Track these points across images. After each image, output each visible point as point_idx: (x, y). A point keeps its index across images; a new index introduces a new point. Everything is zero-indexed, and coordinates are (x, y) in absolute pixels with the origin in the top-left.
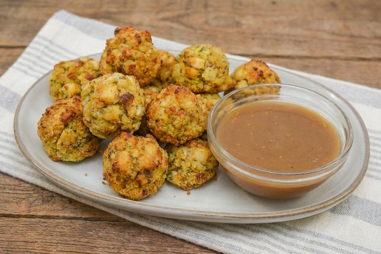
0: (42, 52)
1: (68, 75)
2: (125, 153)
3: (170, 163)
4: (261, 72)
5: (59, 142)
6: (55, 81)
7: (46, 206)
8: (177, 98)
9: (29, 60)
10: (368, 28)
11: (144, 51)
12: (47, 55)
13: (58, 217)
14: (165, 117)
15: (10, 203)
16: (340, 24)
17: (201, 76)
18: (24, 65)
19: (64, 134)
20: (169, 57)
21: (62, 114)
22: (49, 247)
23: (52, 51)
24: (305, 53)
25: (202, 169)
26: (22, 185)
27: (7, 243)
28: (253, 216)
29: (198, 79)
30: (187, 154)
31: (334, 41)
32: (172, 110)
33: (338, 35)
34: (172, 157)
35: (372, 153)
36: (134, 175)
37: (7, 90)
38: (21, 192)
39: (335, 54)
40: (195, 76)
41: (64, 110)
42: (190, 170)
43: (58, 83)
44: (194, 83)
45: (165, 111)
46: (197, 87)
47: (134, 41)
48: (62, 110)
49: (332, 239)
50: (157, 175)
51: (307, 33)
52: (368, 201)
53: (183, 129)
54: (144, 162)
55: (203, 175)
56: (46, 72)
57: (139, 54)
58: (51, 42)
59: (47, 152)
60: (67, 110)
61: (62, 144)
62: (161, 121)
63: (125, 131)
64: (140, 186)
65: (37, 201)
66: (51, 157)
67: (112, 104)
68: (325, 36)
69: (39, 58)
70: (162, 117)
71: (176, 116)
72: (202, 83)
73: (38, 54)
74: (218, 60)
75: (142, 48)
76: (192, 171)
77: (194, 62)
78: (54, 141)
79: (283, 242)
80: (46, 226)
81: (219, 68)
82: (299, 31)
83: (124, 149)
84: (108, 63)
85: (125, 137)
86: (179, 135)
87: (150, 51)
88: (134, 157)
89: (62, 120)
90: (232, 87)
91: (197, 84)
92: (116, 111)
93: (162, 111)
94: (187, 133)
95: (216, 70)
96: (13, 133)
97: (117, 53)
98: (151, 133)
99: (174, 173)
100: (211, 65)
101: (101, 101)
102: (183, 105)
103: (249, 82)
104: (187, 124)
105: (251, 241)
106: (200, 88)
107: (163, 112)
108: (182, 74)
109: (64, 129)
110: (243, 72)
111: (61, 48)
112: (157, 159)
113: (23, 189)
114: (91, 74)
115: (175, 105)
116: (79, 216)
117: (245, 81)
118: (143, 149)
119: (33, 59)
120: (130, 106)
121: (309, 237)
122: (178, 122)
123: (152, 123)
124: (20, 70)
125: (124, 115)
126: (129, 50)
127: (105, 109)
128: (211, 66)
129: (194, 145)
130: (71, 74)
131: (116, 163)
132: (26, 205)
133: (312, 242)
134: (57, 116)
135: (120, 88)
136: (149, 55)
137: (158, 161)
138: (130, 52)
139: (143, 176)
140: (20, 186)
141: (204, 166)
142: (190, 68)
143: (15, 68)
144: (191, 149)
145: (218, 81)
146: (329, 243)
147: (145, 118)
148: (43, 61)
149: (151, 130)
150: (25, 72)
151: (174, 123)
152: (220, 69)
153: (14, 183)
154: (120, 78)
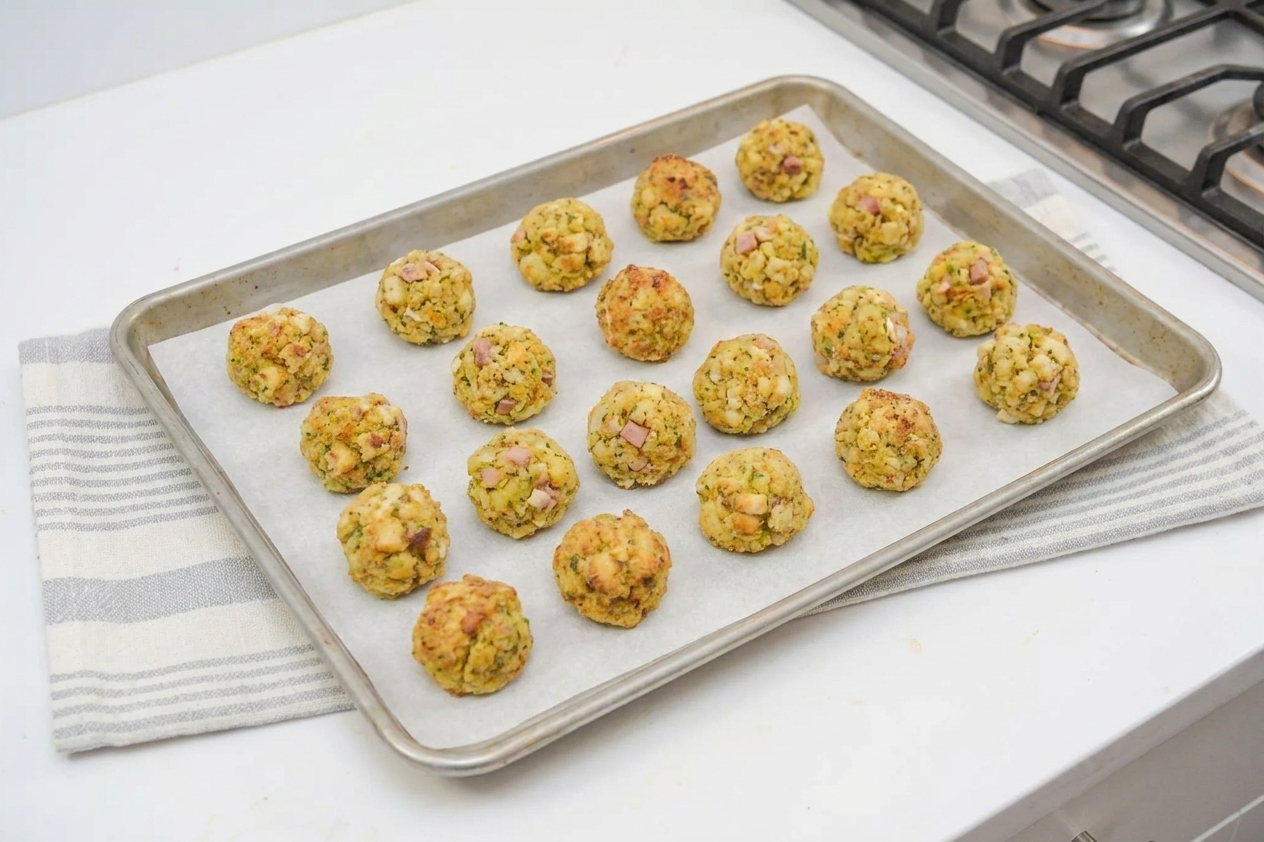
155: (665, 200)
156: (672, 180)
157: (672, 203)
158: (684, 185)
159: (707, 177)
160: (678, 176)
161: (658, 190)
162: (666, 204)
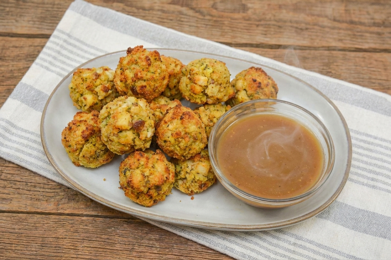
0: (62, 47)
1: (86, 88)
2: (138, 172)
3: (177, 174)
4: (260, 83)
5: (81, 155)
6: (75, 89)
7: (72, 204)
8: (182, 124)
9: (49, 55)
10: (368, 13)
11: (153, 71)
12: (66, 49)
13: (82, 215)
14: (172, 139)
15: (41, 201)
16: (342, 8)
17: (204, 91)
18: (45, 61)
19: (85, 148)
20: (176, 65)
21: (83, 132)
22: (76, 243)
23: (70, 44)
24: (306, 43)
25: (204, 180)
26: (50, 184)
27: (41, 239)
28: (245, 227)
29: (201, 94)
30: (192, 168)
31: (334, 28)
32: (178, 134)
33: (339, 21)
34: (178, 169)
35: (353, 162)
36: (145, 190)
37: (32, 88)
38: (49, 191)
39: (334, 44)
40: (199, 92)
41: (84, 128)
42: (194, 181)
43: (77, 92)
44: (199, 98)
45: (172, 134)
46: (201, 101)
47: (144, 63)
48: (83, 127)
49: (311, 242)
50: (165, 188)
51: (309, 19)
52: (346, 205)
53: (188, 149)
54: (154, 180)
55: (205, 184)
56: (66, 74)
57: (149, 75)
58: (69, 35)
59: (70, 159)
60: (87, 128)
61: (84, 156)
62: (168, 143)
63: (137, 150)
64: (151, 198)
65: (63, 200)
66: (74, 163)
67: (126, 130)
68: (326, 22)
69: (59, 53)
70: (169, 139)
71: (182, 139)
72: (205, 97)
73: (58, 48)
74: (219, 77)
75: (152, 69)
76: (196, 182)
77: (199, 80)
78: (77, 154)
79: (270, 243)
80: (72, 224)
81: (220, 85)
82: (302, 17)
83: (138, 168)
84: (121, 81)
85: (138, 157)
86: (184, 154)
87: (159, 71)
88: (145, 175)
89: (83, 137)
90: (233, 96)
91: (201, 98)
92: (129, 136)
93: (169, 134)
94: (191, 152)
95: (218, 86)
96: (39, 133)
97: (130, 74)
98: (160, 149)
99: (180, 182)
100: (213, 81)
101: (116, 128)
102: (187, 130)
103: (248, 93)
104: (191, 145)
105: (244, 243)
106: (204, 102)
107: (171, 134)
108: (187, 88)
109: (85, 144)
110: (244, 83)
111: (78, 40)
112: (166, 176)
113: (51, 187)
114: (107, 86)
115: (180, 130)
116: (100, 214)
117: (244, 92)
118: (153, 167)
119: (54, 54)
120: (142, 130)
121: (292, 240)
122: (182, 144)
123: (160, 142)
124: (42, 66)
125: (137, 137)
126: (140, 72)
127: (120, 134)
128: (213, 83)
129: (197, 159)
130: (89, 87)
131: (131, 181)
132: (55, 203)
133: (295, 244)
134: (79, 132)
135: (132, 115)
136: (157, 75)
137: (166, 178)
138: (141, 74)
139: (154, 191)
140: (48, 185)
141: (205, 177)
142: (194, 84)
143: (37, 64)
144: (195, 163)
145: (219, 96)
146: (308, 245)
147: (155, 137)
148: (63, 55)
149: (160, 147)
150: (48, 69)
151: (180, 145)
152: (222, 85)
153: (43, 182)
154: (133, 104)
155: (247, 89)
156: (255, 81)
157: (250, 92)
158: (259, 86)
159: (273, 87)
160: (258, 80)
161: (245, 84)
162: (247, 92)
